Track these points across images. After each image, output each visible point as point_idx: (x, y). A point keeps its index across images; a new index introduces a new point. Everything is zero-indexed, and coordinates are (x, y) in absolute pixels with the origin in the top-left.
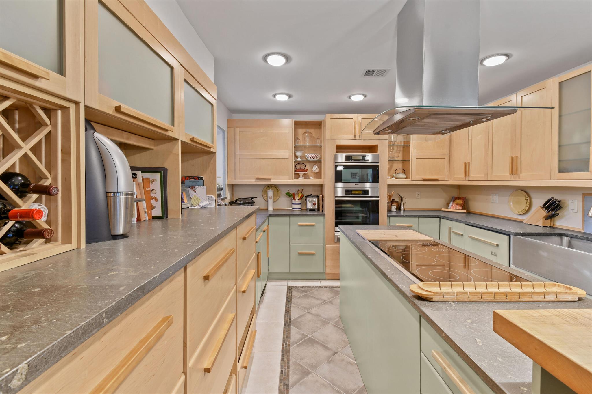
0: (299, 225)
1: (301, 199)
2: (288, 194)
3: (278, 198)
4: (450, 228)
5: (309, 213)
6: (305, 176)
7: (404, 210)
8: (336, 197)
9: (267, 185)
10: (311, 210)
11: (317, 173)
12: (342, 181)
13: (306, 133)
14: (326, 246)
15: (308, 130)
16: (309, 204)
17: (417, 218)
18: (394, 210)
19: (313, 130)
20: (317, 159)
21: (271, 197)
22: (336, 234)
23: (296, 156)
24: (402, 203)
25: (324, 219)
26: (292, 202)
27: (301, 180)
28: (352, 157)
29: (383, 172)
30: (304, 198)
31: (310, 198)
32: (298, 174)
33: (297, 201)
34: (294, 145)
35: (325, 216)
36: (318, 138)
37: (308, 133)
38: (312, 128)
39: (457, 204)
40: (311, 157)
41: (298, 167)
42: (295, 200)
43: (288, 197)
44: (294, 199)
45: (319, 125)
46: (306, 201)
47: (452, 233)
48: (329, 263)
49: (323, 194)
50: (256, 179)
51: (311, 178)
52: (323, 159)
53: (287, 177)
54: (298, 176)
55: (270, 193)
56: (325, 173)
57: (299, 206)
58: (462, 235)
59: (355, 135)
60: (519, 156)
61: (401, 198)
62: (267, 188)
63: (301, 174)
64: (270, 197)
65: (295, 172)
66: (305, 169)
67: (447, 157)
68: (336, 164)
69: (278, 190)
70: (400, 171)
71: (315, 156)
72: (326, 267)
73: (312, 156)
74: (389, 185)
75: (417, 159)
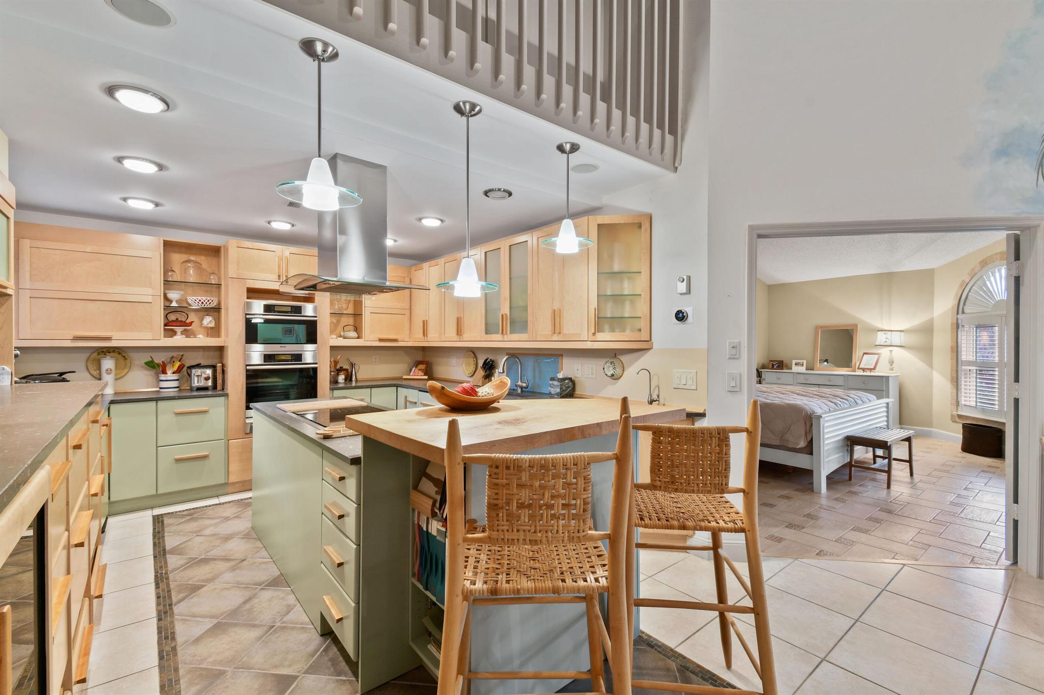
0: (176, 414)
1: (179, 371)
2: (151, 365)
3: (126, 371)
4: (406, 397)
5: (195, 393)
6: (187, 334)
7: (357, 381)
8: (247, 365)
9: (98, 350)
10: (199, 389)
11: (211, 328)
12: (258, 342)
13: (188, 261)
14: (230, 441)
15: (192, 258)
16: (196, 379)
17: (370, 389)
18: (341, 382)
19: (203, 258)
20: (212, 306)
21: (109, 371)
22: (248, 421)
23: (166, 298)
24: (354, 372)
25: (226, 401)
26: (158, 377)
27: (179, 340)
28: (276, 307)
29: (323, 330)
30: (185, 372)
31: (197, 370)
32: (172, 329)
33: (170, 375)
34: (164, 281)
35: (228, 396)
36: (213, 273)
37: (193, 263)
38: (201, 254)
39: (419, 370)
40: (200, 303)
41: (172, 317)
42: (167, 374)
43: (149, 370)
44: (164, 372)
45: (215, 251)
46: (190, 375)
47: (408, 403)
48: (234, 467)
49: (224, 362)
50: (74, 337)
51: (201, 336)
52: (223, 306)
53: (149, 335)
54: (171, 333)
55: (108, 363)
56: (227, 329)
57: (175, 384)
58: (416, 403)
59: (279, 276)
60: (462, 317)
61: (352, 365)
62: (98, 354)
63: (179, 329)
64: (107, 370)
65: (165, 325)
66: (187, 321)
67: (407, 312)
68: (247, 316)
69: (126, 357)
70: (352, 328)
71: (208, 301)
72: (230, 475)
73: (202, 301)
74: (331, 347)
75: (371, 313)
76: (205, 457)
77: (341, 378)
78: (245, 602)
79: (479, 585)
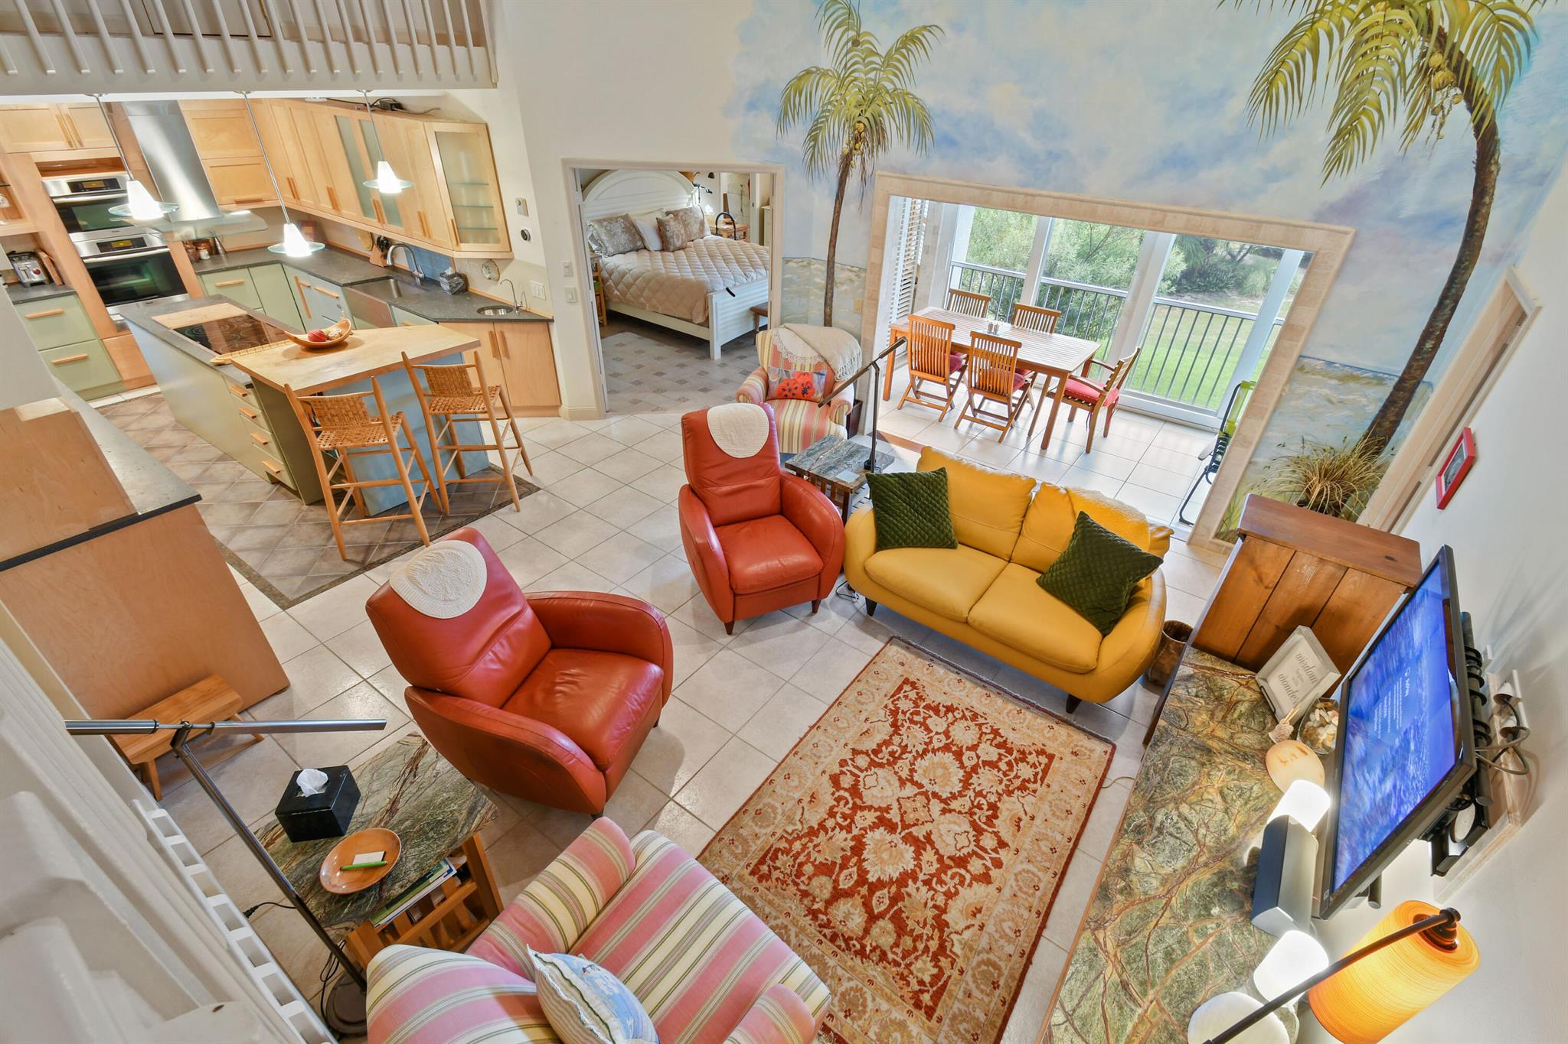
0: (29, 319)
4: (296, 278)
5: (36, 293)
8: (83, 259)
10: (34, 285)
11: (7, 208)
12: (82, 230)
14: (104, 340)
16: (23, 273)
17: (247, 269)
18: (207, 261)
22: (114, 319)
25: (78, 300)
28: (83, 184)
31: (19, 264)
35: (75, 294)
47: (300, 285)
48: (123, 367)
49: (48, 251)
52: (10, 181)
58: (309, 287)
59: (69, 140)
72: (121, 373)
75: (210, 167)
76: (85, 358)
77: (204, 254)
78: (205, 471)
79: (327, 446)
